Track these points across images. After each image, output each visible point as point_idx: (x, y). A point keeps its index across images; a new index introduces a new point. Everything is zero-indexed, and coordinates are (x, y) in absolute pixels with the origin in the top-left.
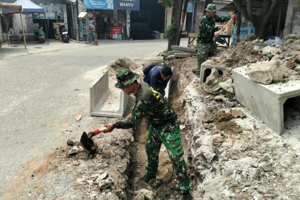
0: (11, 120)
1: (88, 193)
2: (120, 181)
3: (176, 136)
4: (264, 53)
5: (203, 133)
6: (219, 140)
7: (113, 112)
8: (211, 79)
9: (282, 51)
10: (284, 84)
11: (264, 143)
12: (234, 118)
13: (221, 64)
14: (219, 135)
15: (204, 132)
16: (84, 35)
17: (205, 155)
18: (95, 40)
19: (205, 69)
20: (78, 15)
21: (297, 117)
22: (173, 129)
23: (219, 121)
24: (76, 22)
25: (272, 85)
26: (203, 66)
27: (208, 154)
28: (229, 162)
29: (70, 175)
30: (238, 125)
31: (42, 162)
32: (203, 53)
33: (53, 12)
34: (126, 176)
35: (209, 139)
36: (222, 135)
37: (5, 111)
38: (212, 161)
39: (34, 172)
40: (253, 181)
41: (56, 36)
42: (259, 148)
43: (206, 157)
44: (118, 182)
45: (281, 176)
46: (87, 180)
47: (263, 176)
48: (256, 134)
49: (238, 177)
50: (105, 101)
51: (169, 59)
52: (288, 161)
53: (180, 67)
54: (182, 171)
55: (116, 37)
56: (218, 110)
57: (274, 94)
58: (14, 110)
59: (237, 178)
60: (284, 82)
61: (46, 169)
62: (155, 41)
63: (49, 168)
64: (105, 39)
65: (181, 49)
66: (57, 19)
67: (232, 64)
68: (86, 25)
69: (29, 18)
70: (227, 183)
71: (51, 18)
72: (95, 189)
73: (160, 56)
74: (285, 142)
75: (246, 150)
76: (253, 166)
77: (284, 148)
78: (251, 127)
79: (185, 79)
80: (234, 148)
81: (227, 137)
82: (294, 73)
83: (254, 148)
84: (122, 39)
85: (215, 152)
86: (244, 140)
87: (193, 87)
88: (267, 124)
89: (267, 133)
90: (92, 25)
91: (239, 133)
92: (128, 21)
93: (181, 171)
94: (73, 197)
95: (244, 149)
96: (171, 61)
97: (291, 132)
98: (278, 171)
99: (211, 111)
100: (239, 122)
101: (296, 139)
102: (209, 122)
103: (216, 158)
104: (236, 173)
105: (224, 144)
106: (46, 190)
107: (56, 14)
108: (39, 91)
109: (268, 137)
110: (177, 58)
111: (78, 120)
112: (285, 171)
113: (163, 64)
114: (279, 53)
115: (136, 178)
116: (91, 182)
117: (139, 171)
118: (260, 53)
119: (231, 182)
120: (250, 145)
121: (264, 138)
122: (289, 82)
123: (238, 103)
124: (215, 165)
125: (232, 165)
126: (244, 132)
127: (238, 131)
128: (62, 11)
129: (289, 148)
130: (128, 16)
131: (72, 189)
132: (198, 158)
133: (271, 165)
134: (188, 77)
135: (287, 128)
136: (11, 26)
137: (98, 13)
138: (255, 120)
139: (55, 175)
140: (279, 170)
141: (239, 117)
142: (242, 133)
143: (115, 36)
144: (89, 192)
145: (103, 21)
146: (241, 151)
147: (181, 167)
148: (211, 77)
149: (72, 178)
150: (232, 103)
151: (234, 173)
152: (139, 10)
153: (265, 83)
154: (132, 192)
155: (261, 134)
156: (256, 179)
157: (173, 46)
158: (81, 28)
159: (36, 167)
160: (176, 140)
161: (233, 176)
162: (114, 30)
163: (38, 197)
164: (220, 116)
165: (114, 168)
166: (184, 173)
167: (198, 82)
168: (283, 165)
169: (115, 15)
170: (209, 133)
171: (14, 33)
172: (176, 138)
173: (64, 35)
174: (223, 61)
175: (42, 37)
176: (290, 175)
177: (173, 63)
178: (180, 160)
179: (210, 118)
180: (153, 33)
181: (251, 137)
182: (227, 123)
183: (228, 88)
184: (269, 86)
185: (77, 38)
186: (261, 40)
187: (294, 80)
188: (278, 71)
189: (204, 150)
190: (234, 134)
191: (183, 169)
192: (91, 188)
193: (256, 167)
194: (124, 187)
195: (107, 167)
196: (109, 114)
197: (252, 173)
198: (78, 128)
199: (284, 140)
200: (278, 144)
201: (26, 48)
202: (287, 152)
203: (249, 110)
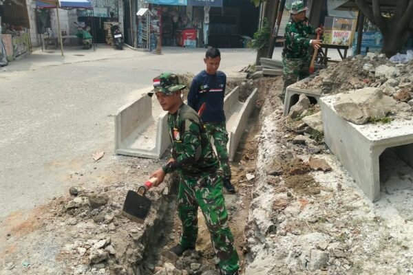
0: (8, 154)
1: (73, 267)
2: (130, 251)
3: (217, 193)
4: (376, 75)
5: (264, 189)
6: (283, 202)
7: (146, 151)
8: (296, 110)
9: (401, 73)
10: (386, 125)
11: (347, 212)
12: (314, 170)
13: (315, 88)
14: (284, 195)
15: (266, 188)
16: (143, 40)
17: (258, 223)
18: (158, 47)
19: (292, 94)
20: (137, 11)
21: (407, 176)
22: (214, 182)
23: (291, 174)
24: (135, 22)
25: (366, 126)
26: (289, 91)
27: (262, 223)
28: (287, 237)
29: (59, 238)
30: (317, 181)
31: (28, 217)
32: (291, 72)
33: (105, 7)
34: (141, 245)
35: (270, 199)
36: (289, 195)
37: (5, 141)
38: (266, 233)
39: (13, 230)
40: (314, 271)
41: (107, 40)
42: (338, 219)
43: (259, 227)
44: (125, 253)
45: (358, 267)
46: (79, 248)
47: (332, 264)
48: (339, 198)
49: (294, 262)
50: (140, 134)
51: (254, 78)
52: (376, 244)
53: (268, 89)
54: (225, 243)
55: (188, 44)
56: (292, 157)
57: (366, 140)
58: (17, 141)
59: (292, 263)
60: (386, 121)
61: (30, 227)
62: (242, 51)
63: (34, 225)
64: (173, 46)
65: (272, 63)
66: (110, 16)
67: (331, 89)
68: (146, 26)
69: (73, 15)
70: (274, 271)
71: (102, 16)
72: (85, 261)
73: (242, 73)
74: (378, 214)
75: (317, 221)
76: (319, 248)
77: (374, 224)
78: (334, 186)
79: (269, 107)
80: (301, 216)
81: (296, 199)
82: (405, 109)
83: (329, 220)
84: (197, 46)
85: (272, 220)
86: (318, 205)
87: (273, 120)
88: (358, 184)
89: (356, 197)
90: (155, 26)
91: (315, 194)
92: (207, 21)
93: (223, 244)
94: (50, 271)
95: (314, 220)
96: (256, 81)
97: (391, 198)
98: (356, 259)
99: (283, 157)
100: (319, 177)
101: (396, 210)
102: (275, 174)
103: (272, 230)
104: (292, 256)
105: (288, 209)
106: (19, 256)
107: (108, 10)
108: (59, 115)
109: (355, 204)
110: (265, 76)
111: (96, 159)
112: (366, 261)
113: (244, 83)
114: (395, 76)
115: (166, 247)
116: (82, 250)
117: (173, 237)
118: (371, 74)
119: (281, 269)
120: (325, 213)
121: (349, 204)
122: (393, 123)
123: (327, 148)
124: (268, 240)
125: (289, 243)
126: (323, 193)
127: (313, 191)
128: (117, 6)
129: (381, 224)
130: (207, 15)
131: (53, 259)
132: (250, 226)
133: (348, 248)
134: (273, 104)
135: (387, 193)
136: (49, 25)
137: (165, 9)
138: (343, 175)
139: (38, 237)
140: (358, 256)
141: (320, 169)
142: (318, 195)
143: (187, 42)
144: (75, 266)
145: (173, 20)
146: (309, 222)
147: (223, 239)
148: (297, 107)
149: (60, 243)
150: (317, 148)
151: (289, 256)
152: (221, 6)
153: (356, 121)
154: (152, 268)
155: (346, 197)
156: (319, 268)
157: (262, 58)
158: (140, 30)
159: (17, 222)
160: (217, 198)
161: (286, 260)
162: (187, 34)
163: (4, 266)
164: (292, 166)
165: (125, 232)
166: (227, 246)
167: (282, 113)
168: (366, 250)
169: (189, 13)
170: (271, 190)
171: (53, 35)
172: (217, 195)
173: (117, 38)
174: (318, 84)
175: (88, 41)
176: (371, 267)
177: (258, 83)
178: (223, 228)
179: (277, 169)
180: (241, 38)
181: (330, 201)
182: (301, 177)
183: (316, 124)
184: (363, 126)
185: (135, 43)
186: (381, 55)
187: (402, 119)
188: (379, 104)
189: (257, 216)
190: (307, 194)
191: (227, 241)
192: (79, 260)
193: (323, 250)
194: (135, 261)
195: (115, 230)
196: (141, 154)
197: (315, 258)
198: (93, 170)
199: (378, 210)
200: (367, 216)
201: (63, 55)
202: (377, 230)
203: (339, 160)
